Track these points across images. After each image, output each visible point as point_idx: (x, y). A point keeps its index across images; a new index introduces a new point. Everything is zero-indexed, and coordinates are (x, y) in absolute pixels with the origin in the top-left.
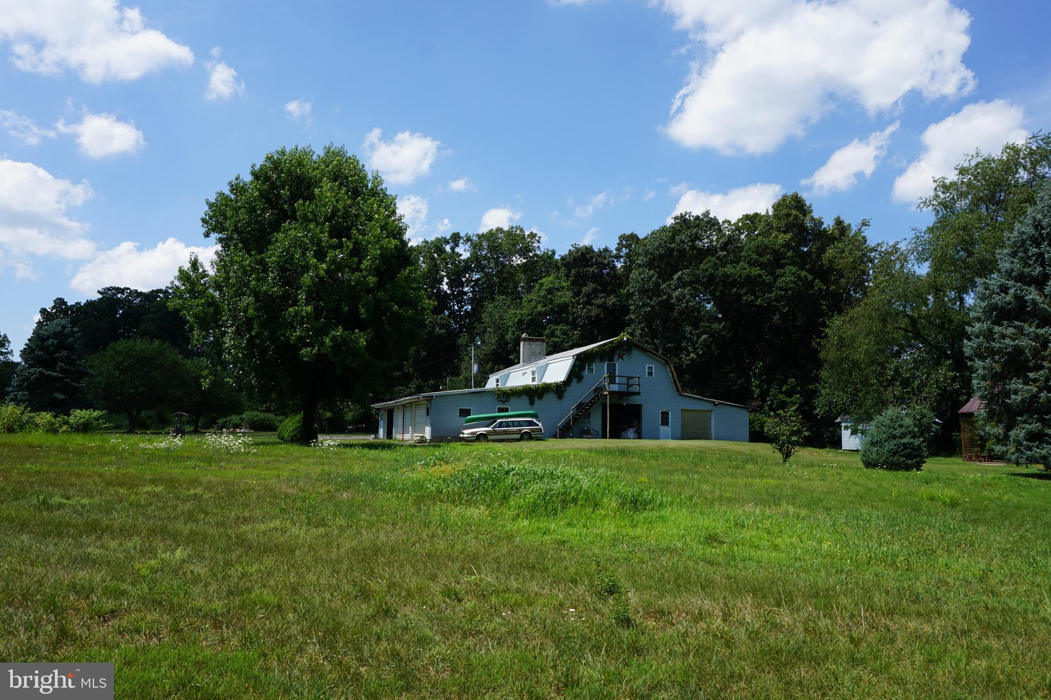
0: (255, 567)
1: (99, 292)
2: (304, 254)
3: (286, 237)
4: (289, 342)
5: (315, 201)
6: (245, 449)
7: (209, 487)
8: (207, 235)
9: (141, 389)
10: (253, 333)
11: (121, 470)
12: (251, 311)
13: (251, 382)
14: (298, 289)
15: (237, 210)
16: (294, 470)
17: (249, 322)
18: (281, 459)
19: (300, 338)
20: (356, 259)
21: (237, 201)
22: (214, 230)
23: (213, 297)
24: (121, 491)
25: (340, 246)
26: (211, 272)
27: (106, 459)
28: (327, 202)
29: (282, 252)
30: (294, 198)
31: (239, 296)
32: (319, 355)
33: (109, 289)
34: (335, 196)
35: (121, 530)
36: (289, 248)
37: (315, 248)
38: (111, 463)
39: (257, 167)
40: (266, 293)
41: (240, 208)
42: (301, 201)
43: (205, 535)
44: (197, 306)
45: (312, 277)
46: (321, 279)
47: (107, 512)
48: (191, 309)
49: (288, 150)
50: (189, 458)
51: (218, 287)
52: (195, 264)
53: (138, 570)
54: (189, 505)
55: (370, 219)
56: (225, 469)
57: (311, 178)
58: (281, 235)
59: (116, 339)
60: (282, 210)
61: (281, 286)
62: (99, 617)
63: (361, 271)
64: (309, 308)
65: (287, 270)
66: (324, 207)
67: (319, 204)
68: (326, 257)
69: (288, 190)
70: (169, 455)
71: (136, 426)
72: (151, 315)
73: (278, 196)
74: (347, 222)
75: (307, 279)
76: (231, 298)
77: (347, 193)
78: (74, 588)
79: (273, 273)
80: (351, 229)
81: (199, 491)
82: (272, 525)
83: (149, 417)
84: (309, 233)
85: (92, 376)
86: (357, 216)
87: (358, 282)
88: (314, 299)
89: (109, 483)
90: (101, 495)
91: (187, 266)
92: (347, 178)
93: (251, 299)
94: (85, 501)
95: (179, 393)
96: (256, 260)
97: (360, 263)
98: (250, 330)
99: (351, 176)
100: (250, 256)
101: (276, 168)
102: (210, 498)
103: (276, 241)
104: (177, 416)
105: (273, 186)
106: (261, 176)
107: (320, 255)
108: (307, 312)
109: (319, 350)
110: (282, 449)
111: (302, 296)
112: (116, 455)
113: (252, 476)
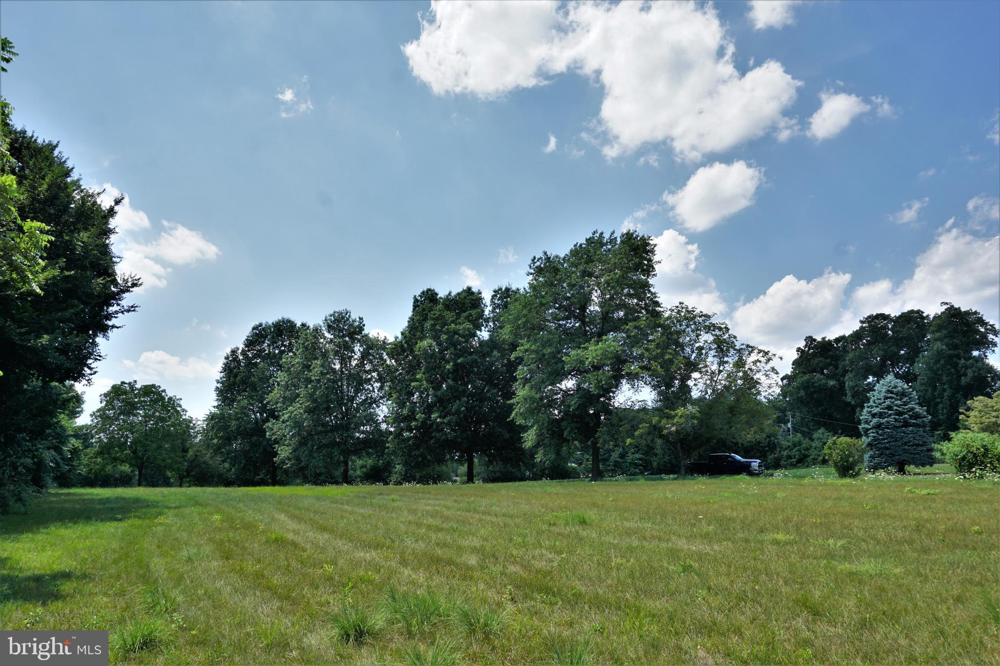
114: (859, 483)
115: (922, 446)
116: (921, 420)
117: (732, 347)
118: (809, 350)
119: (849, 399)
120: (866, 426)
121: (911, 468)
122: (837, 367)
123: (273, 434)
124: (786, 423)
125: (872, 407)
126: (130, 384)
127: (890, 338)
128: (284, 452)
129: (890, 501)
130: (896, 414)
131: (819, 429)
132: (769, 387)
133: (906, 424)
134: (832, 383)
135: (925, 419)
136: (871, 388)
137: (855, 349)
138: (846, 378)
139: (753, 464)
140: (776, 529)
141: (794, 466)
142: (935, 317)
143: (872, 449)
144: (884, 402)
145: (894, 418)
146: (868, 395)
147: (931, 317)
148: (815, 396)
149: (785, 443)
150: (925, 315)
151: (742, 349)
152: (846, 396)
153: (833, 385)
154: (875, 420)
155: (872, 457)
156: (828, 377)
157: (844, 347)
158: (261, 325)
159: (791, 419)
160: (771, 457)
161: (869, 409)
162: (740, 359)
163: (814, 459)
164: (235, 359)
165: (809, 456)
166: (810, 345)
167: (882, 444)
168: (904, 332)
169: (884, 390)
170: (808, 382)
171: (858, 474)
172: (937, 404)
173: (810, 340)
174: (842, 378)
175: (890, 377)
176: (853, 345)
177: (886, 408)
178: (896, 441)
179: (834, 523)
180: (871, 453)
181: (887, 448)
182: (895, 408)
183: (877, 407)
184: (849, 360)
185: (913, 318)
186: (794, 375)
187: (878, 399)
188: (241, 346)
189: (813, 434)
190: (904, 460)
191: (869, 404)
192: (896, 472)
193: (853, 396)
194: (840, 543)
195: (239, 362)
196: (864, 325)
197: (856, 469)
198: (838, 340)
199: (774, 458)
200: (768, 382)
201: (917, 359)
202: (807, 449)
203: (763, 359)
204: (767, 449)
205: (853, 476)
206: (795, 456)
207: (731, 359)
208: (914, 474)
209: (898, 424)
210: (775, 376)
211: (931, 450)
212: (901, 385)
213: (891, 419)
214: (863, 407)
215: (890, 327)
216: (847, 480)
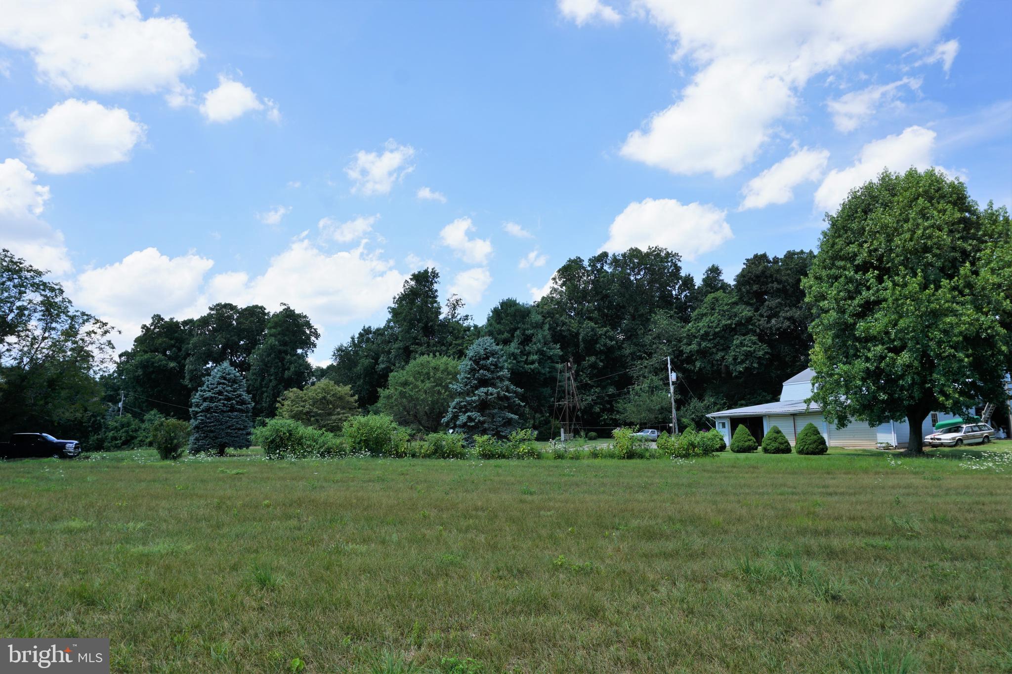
114: (178, 464)
115: (242, 430)
116: (245, 406)
117: (64, 313)
118: (154, 329)
119: (186, 382)
120: (197, 409)
121: (230, 450)
122: (180, 350)
124: (116, 402)
125: (205, 391)
127: (234, 328)
129: (202, 481)
130: (225, 399)
131: (152, 410)
132: (102, 362)
133: (232, 409)
134: (172, 364)
135: (249, 405)
136: (208, 372)
137: (201, 334)
138: (188, 361)
139: (68, 445)
140: (73, 515)
141: (118, 448)
142: (274, 315)
143: (198, 432)
144: (217, 387)
145: (223, 403)
146: (203, 379)
147: (271, 314)
148: (153, 376)
149: (111, 423)
150: (266, 311)
151: (75, 316)
152: (184, 379)
153: (173, 367)
154: (205, 404)
155: (197, 439)
156: (170, 358)
157: (191, 331)
159: (123, 399)
160: (93, 438)
161: (202, 393)
162: (72, 327)
163: (141, 441)
165: (136, 438)
166: (157, 324)
167: (208, 427)
168: (247, 324)
169: (218, 376)
170: (148, 361)
171: (180, 456)
172: (263, 393)
173: (158, 318)
174: (183, 361)
175: (226, 364)
176: (199, 329)
177: (217, 393)
178: (221, 424)
179: (140, 505)
180: (197, 435)
181: (212, 431)
182: (225, 393)
183: (209, 391)
184: (193, 344)
185: (255, 313)
186: (134, 353)
187: (211, 384)
189: (145, 415)
190: (226, 443)
191: (203, 388)
192: (214, 454)
193: (191, 380)
194: (140, 525)
196: (212, 312)
197: (179, 451)
198: (185, 323)
199: (97, 439)
200: (102, 356)
201: (253, 351)
202: (136, 431)
203: (99, 331)
204: (90, 429)
205: (174, 458)
206: (121, 437)
207: (62, 325)
208: (230, 456)
209: (225, 409)
210: (110, 351)
211: (249, 434)
212: (235, 372)
213: (220, 404)
214: (197, 391)
215: (235, 317)
216: (167, 462)
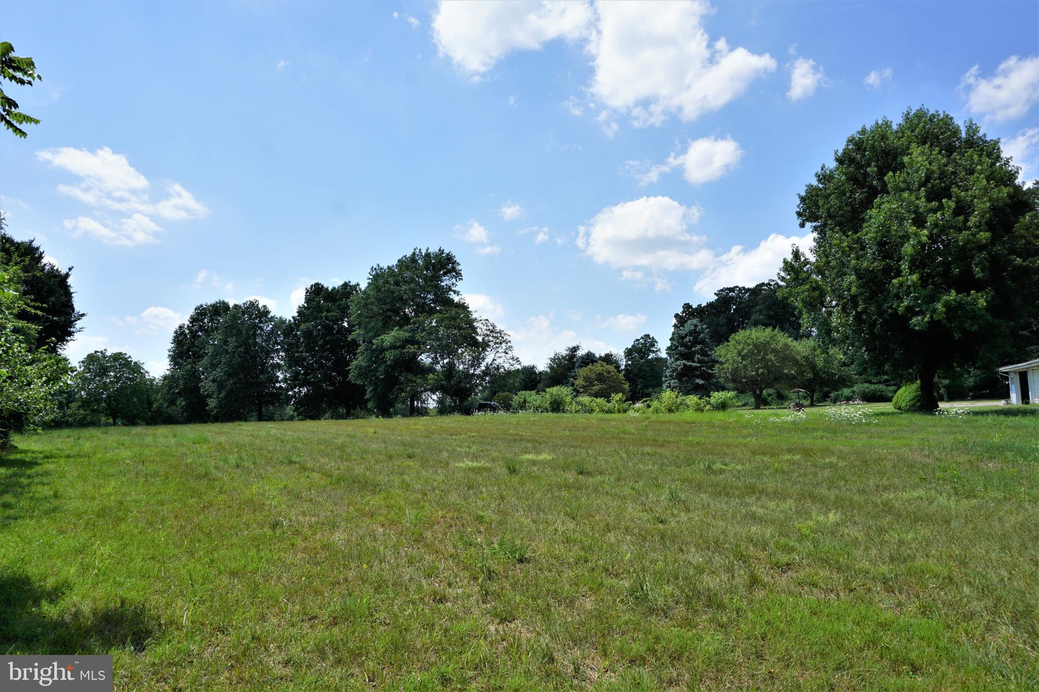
0: (910, 536)
1: (715, 294)
2: (901, 224)
3: (879, 212)
4: (897, 314)
5: (906, 170)
6: (866, 420)
7: (842, 456)
8: (802, 225)
9: (760, 371)
10: (859, 309)
11: (760, 441)
12: (854, 289)
13: (863, 356)
14: (900, 259)
15: (827, 197)
16: (923, 439)
17: (854, 299)
18: (906, 429)
19: (909, 309)
20: (961, 218)
21: (826, 189)
22: (807, 220)
23: (816, 282)
24: (765, 459)
25: (941, 207)
26: (812, 258)
27: (745, 432)
28: (919, 168)
29: (878, 227)
30: (881, 173)
31: (841, 276)
32: (932, 322)
33: (722, 290)
34: (927, 159)
35: (775, 493)
36: (884, 221)
37: (913, 216)
38: (749, 435)
39: (840, 152)
40: (866, 270)
41: (830, 195)
42: (891, 173)
43: (851, 501)
44: (803, 292)
45: (913, 246)
46: (923, 246)
47: (759, 477)
48: (798, 295)
49: (868, 128)
50: (814, 430)
51: (820, 271)
52: (796, 254)
53: (799, 530)
54: (827, 473)
55: (971, 172)
56: (851, 439)
57: (897, 148)
58: (875, 211)
59: (734, 330)
60: (871, 187)
61: (882, 260)
62: (778, 568)
63: (969, 229)
64: (915, 277)
65: (886, 243)
66: (917, 172)
67: (910, 171)
68: (927, 222)
69: (875, 166)
70: (795, 427)
71: (761, 402)
72: (758, 307)
73: (866, 175)
74: (945, 182)
75: (908, 249)
76: (834, 280)
77: (940, 152)
78: (752, 541)
79: (872, 249)
80: (950, 187)
81: (834, 459)
82: (916, 494)
83: (769, 395)
84: (903, 202)
85: (722, 363)
86: (954, 173)
87: (968, 242)
88: (918, 267)
89: (754, 453)
90: (750, 462)
91: (790, 257)
92: (937, 137)
93: (853, 277)
94: (739, 467)
95: (793, 372)
96: (853, 240)
97: (967, 220)
98: (856, 306)
99: (942, 134)
100: (848, 236)
101: (859, 149)
102: (846, 466)
103: (870, 218)
104: (795, 392)
105: (859, 166)
106: (845, 161)
107: (919, 222)
108: (912, 281)
109: (932, 317)
110: (904, 418)
111: (905, 266)
112: (752, 428)
113: (880, 446)
123: (206, 391)
126: (101, 352)
128: (212, 403)
158: (201, 306)
164: (183, 333)
188: (187, 323)
195: (186, 335)
